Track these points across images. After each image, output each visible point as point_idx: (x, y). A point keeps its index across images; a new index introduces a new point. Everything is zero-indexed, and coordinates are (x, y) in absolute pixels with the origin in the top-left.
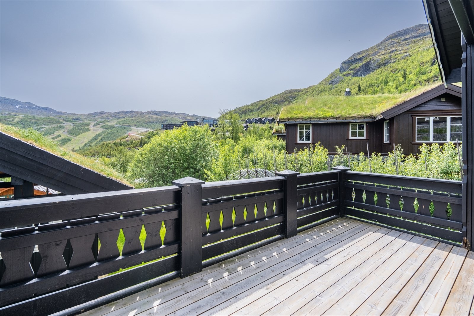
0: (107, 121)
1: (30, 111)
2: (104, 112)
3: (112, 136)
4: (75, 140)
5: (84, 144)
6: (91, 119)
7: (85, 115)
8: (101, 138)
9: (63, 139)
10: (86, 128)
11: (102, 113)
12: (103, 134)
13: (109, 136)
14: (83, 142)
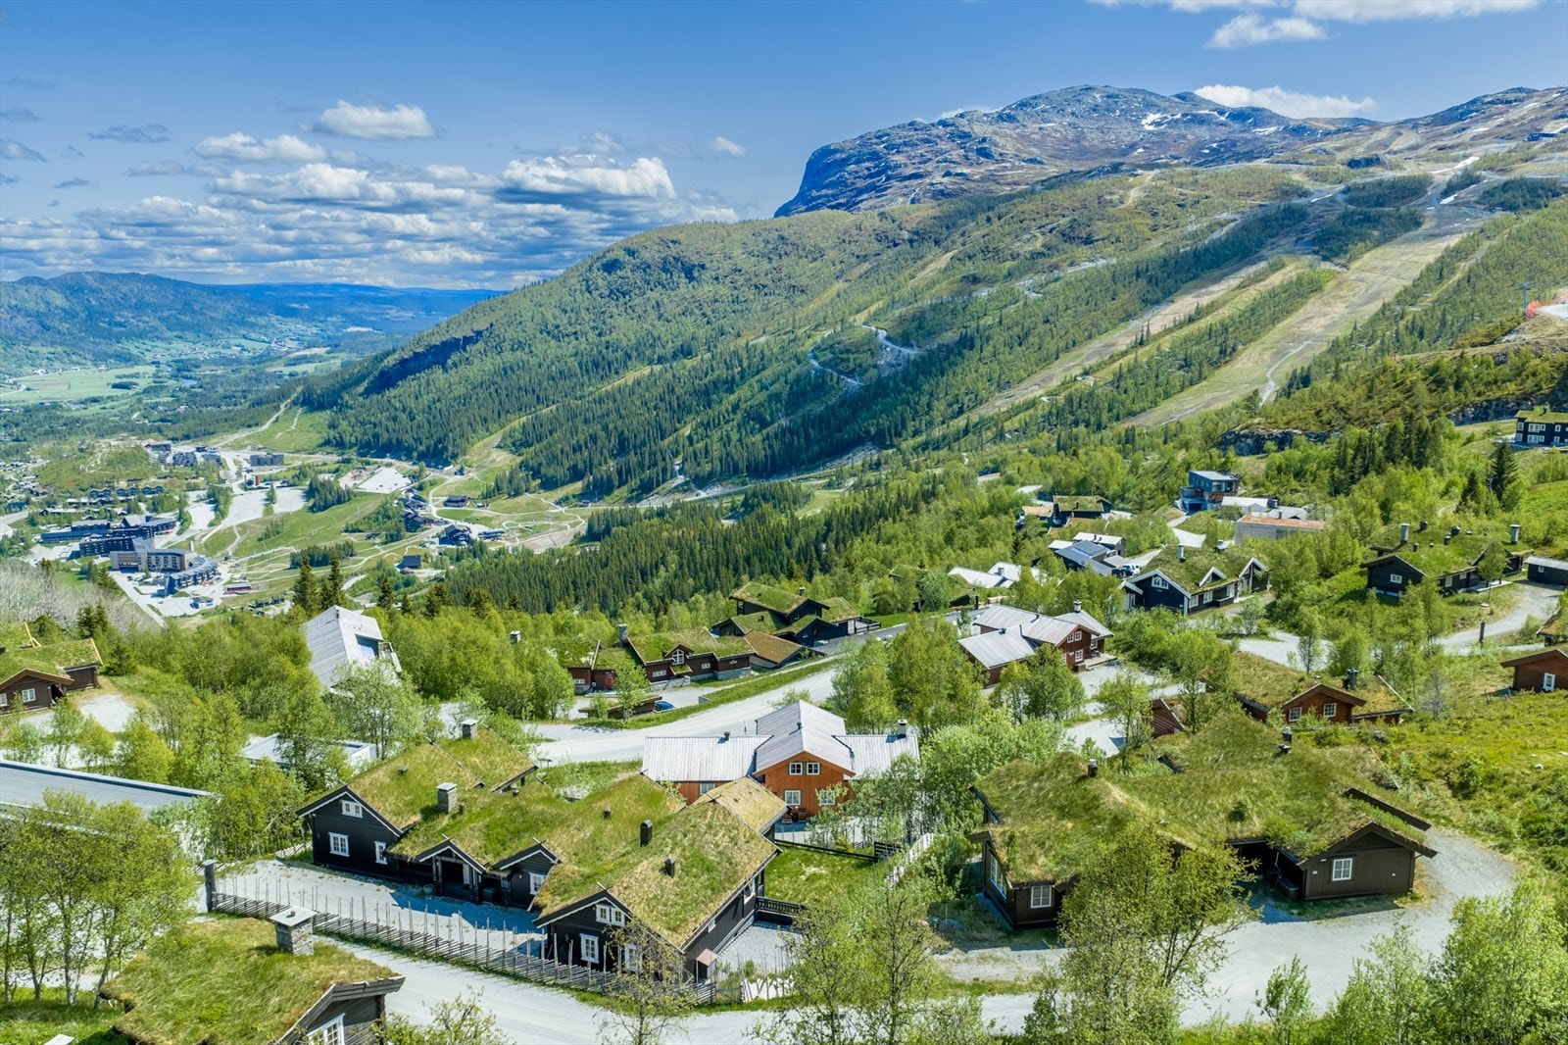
0: (1520, 155)
1: (1190, 137)
2: (1520, 90)
3: (1531, 253)
4: (1340, 284)
5: (1376, 306)
6: (1441, 149)
7: (1413, 124)
8: (1471, 271)
9: (1291, 283)
10: (1403, 209)
11: (1511, 96)
12: (1486, 244)
13: (1513, 252)
14: (1376, 296)
